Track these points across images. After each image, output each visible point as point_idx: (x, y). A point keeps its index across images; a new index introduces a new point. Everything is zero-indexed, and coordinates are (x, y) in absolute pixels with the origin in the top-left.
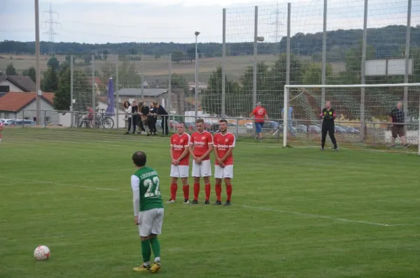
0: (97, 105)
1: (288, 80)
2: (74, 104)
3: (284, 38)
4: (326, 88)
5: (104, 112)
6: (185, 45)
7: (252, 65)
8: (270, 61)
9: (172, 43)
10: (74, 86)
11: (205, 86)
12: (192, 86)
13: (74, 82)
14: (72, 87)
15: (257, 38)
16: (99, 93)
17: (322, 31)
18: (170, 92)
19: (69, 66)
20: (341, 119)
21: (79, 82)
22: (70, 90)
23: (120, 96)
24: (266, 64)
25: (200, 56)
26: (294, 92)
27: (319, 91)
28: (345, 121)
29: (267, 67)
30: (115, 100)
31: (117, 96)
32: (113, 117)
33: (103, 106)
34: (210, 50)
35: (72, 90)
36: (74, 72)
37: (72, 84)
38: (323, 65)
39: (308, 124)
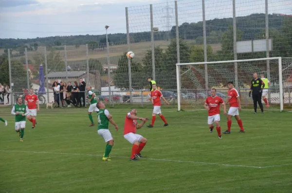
0: (31, 86)
1: (179, 60)
2: (12, 87)
3: (174, 27)
4: (208, 64)
5: (37, 91)
6: (98, 36)
7: (151, 49)
8: (164, 45)
9: (88, 35)
10: (12, 73)
11: (115, 67)
12: (105, 67)
13: (12, 70)
14: (10, 74)
15: (152, 29)
16: (32, 76)
17: (202, 20)
18: (88, 73)
19: (7, 57)
20: (221, 87)
21: (16, 69)
22: (9, 76)
23: (50, 78)
24: (161, 48)
25: (110, 45)
26: (183, 68)
27: (202, 67)
28: (224, 88)
29: (162, 50)
30: (46, 81)
31: (47, 78)
32: (44, 95)
33: (36, 87)
34: (118, 39)
35: (10, 76)
36: (12, 62)
37: (10, 71)
38: (205, 47)
39: (196, 92)
